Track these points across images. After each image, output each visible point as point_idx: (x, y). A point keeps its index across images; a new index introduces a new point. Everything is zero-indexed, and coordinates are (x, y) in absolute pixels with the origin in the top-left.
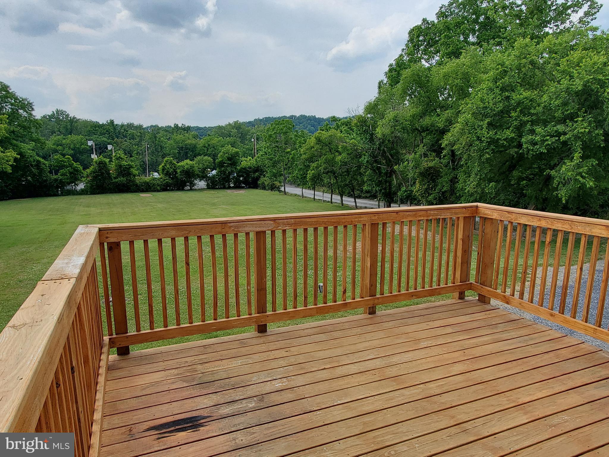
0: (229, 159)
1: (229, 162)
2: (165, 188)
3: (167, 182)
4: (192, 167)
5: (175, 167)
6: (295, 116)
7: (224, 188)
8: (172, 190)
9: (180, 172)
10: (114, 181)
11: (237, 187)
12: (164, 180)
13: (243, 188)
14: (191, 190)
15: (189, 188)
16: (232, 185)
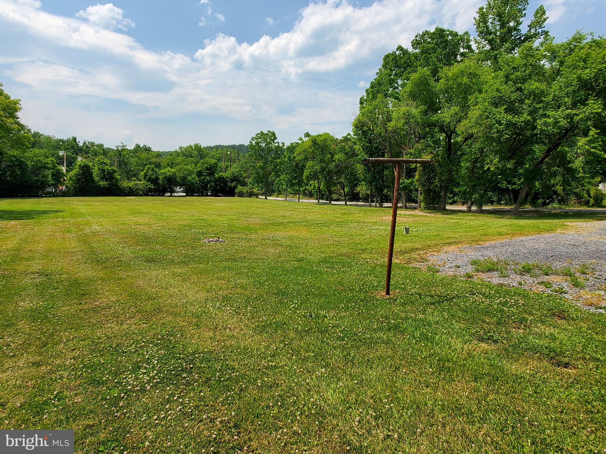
0: (208, 169)
1: (208, 172)
2: (147, 193)
3: (149, 188)
5: (157, 174)
6: (244, 146)
7: (203, 196)
8: (154, 195)
9: (163, 178)
10: (97, 184)
11: (215, 194)
12: (147, 186)
13: (220, 196)
14: (171, 196)
15: (169, 194)
16: (209, 194)
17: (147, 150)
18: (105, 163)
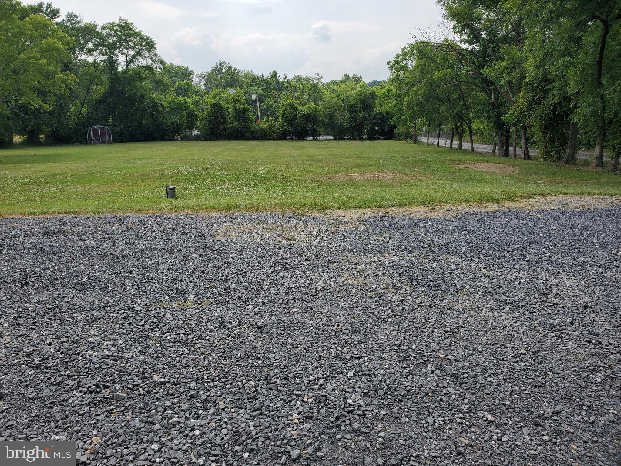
0: (363, 102)
1: (362, 106)
2: (284, 136)
3: (285, 129)
4: (315, 110)
5: (296, 111)
7: (354, 139)
8: (292, 139)
9: (300, 117)
10: (229, 126)
11: (372, 137)
12: (283, 127)
13: (378, 139)
14: (314, 140)
15: (312, 138)
16: (365, 137)
17: (357, 80)
18: (238, 101)
